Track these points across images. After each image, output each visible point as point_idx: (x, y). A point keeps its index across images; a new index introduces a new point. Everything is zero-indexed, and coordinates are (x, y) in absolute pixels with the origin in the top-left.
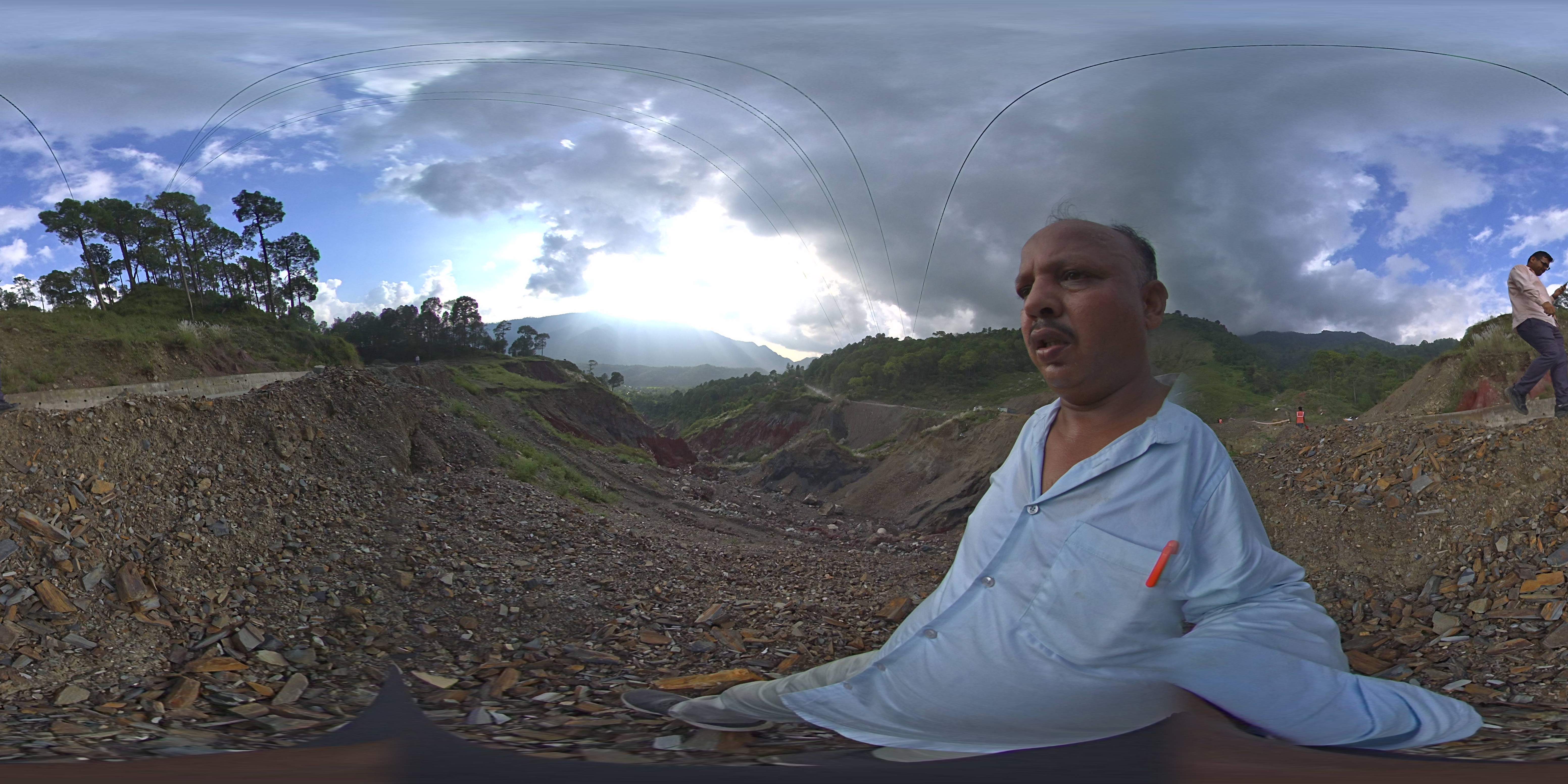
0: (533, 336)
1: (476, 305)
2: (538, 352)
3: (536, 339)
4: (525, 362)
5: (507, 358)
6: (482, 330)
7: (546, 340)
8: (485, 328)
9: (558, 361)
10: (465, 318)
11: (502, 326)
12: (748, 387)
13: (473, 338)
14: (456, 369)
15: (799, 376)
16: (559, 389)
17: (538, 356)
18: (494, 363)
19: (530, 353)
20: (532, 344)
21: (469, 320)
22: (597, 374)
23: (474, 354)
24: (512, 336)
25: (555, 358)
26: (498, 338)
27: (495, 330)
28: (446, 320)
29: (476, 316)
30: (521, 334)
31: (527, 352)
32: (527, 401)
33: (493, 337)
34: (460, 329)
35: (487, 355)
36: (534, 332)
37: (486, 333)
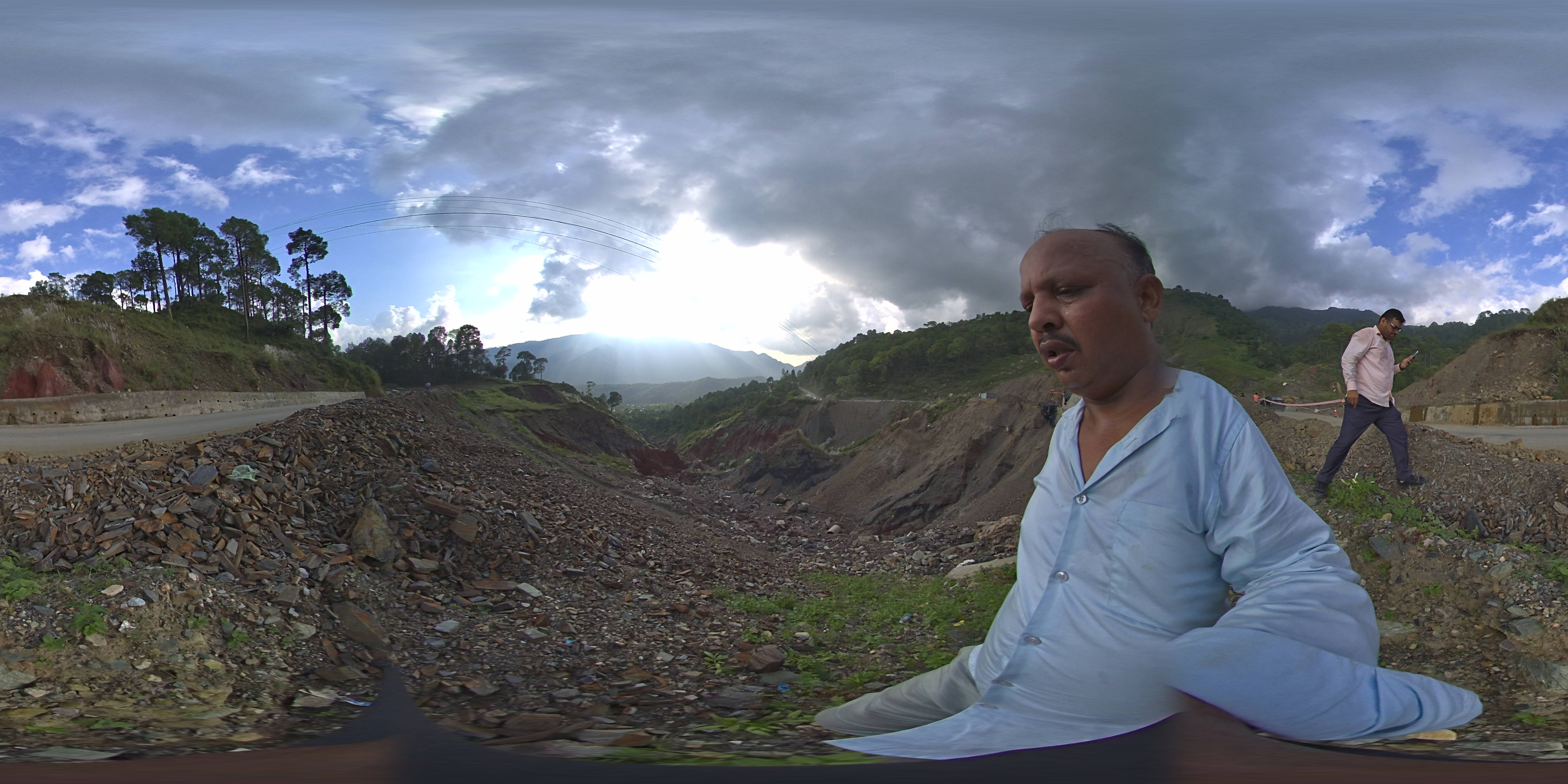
0: (532, 361)
1: (478, 333)
2: (537, 376)
3: (535, 363)
4: (524, 386)
5: (508, 382)
6: (483, 356)
7: (545, 364)
8: (486, 354)
9: (556, 384)
10: (468, 345)
11: (503, 352)
12: (743, 396)
13: (476, 364)
14: (460, 394)
16: (556, 410)
17: (537, 380)
18: (495, 387)
19: (529, 377)
20: (531, 369)
21: (472, 347)
22: (596, 395)
23: (476, 379)
24: (512, 362)
25: (554, 382)
26: (499, 364)
27: (496, 356)
28: (450, 348)
29: (478, 344)
30: (520, 360)
31: (526, 377)
33: (494, 363)
34: (463, 356)
35: (488, 380)
36: (532, 357)
37: (487, 359)
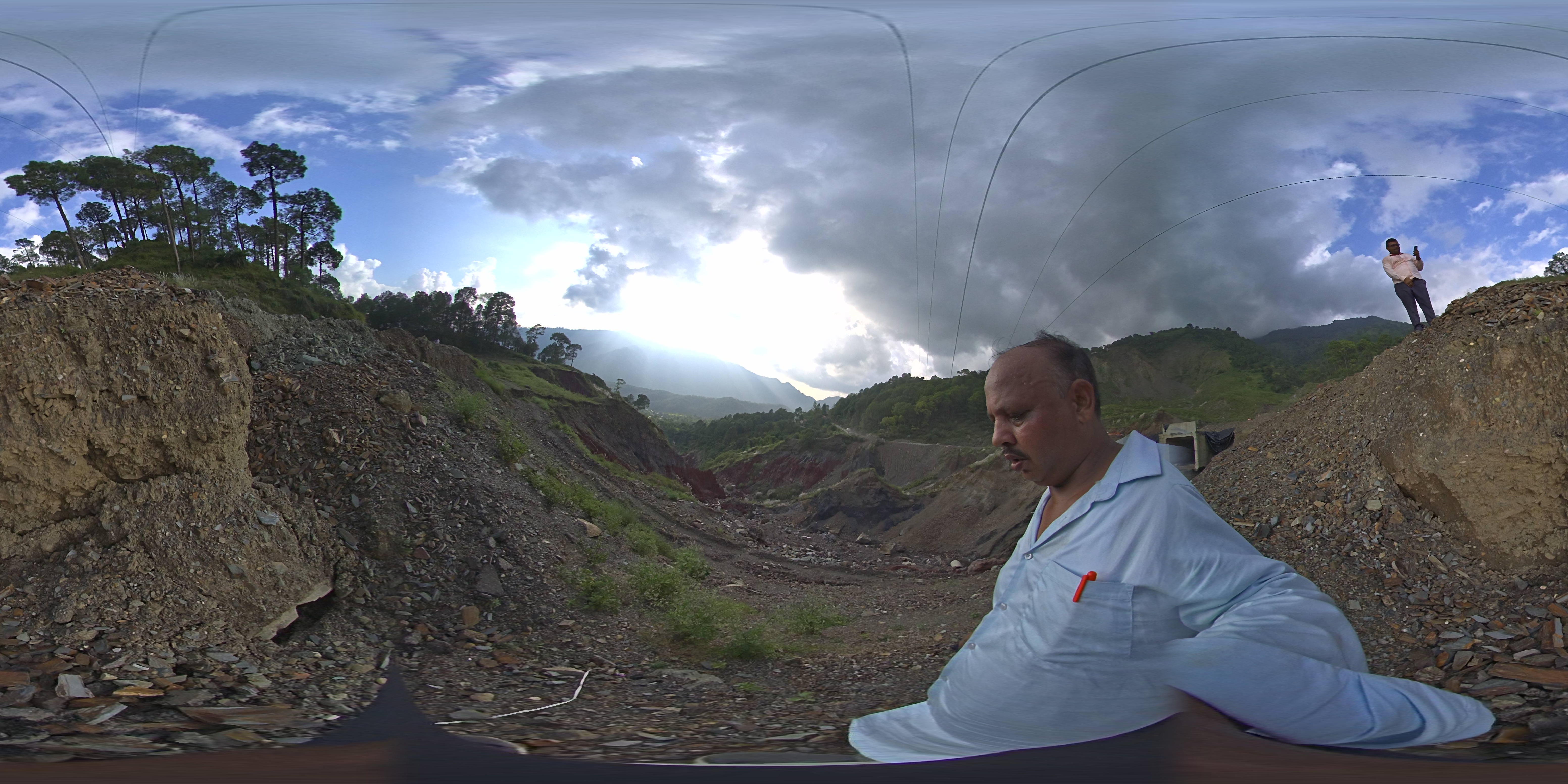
0: (565, 346)
1: (513, 303)
2: (569, 362)
3: (568, 348)
4: (553, 369)
5: (537, 362)
6: (514, 329)
7: (578, 351)
8: (518, 328)
9: (587, 374)
10: (499, 314)
11: (535, 331)
12: (774, 423)
13: (504, 337)
14: (481, 365)
15: (826, 415)
16: (589, 403)
17: (567, 366)
18: (522, 365)
19: (560, 362)
20: (563, 353)
21: (503, 317)
22: (624, 395)
23: (503, 353)
24: (543, 343)
25: (585, 372)
26: (530, 343)
27: (528, 334)
28: (478, 314)
29: (511, 314)
30: (553, 342)
31: (557, 360)
32: (555, 410)
33: (525, 339)
34: (491, 324)
35: (516, 356)
36: (566, 341)
37: (518, 334)
